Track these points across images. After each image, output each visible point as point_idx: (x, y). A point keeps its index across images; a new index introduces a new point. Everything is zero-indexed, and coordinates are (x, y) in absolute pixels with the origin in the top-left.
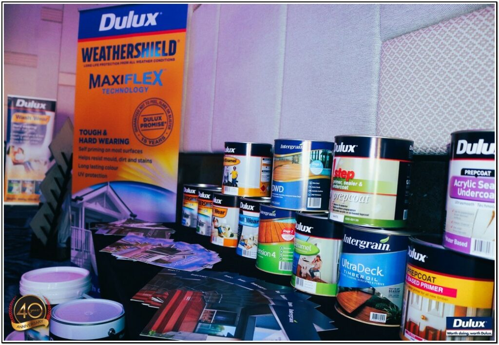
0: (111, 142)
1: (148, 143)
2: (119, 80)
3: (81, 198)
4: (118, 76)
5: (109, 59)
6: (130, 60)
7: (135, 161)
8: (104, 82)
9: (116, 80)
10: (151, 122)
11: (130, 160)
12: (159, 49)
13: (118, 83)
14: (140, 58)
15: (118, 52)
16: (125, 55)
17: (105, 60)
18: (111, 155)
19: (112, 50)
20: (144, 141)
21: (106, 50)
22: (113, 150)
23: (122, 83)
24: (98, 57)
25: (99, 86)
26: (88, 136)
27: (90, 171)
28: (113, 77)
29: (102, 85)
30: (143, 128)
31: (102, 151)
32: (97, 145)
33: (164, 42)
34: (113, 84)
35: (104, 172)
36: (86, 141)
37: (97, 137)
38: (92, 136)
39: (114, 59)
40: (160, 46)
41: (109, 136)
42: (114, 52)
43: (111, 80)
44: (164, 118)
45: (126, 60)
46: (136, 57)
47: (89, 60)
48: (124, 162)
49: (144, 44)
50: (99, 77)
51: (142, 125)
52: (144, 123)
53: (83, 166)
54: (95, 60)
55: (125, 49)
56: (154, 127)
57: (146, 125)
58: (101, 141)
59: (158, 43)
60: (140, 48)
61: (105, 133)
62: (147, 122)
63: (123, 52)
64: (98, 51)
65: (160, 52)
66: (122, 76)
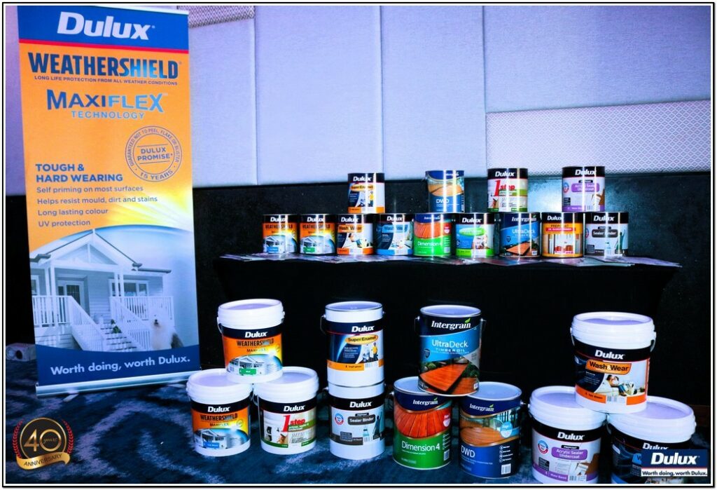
0: (93, 178)
1: (149, 178)
2: (99, 101)
3: (47, 257)
4: (96, 97)
5: (78, 72)
6: (113, 77)
7: (133, 200)
8: (72, 103)
9: (92, 101)
10: (152, 154)
11: (125, 200)
12: (155, 69)
13: (97, 105)
14: (129, 77)
15: (93, 67)
16: (105, 70)
17: (71, 72)
18: (94, 195)
19: (82, 62)
20: (144, 176)
21: (73, 61)
22: (97, 189)
23: (104, 105)
24: (59, 68)
25: (65, 106)
26: (51, 173)
27: (60, 218)
28: (88, 96)
29: (71, 106)
30: (141, 161)
31: (80, 191)
32: (70, 183)
33: (161, 63)
34: (88, 105)
35: (84, 218)
36: (48, 178)
37: (67, 173)
38: (59, 173)
39: (86, 73)
40: (156, 65)
41: (88, 171)
42: (86, 66)
43: (85, 101)
44: (169, 150)
45: (107, 77)
46: (121, 75)
47: (44, 70)
48: (118, 203)
49: (132, 61)
50: (63, 95)
51: (139, 158)
52: (142, 155)
53: (45, 213)
54: (53, 71)
55: (105, 63)
56: (156, 160)
57: (144, 158)
58: (75, 178)
59: (152, 62)
60: (127, 64)
61: (81, 168)
62: (146, 154)
63: (101, 66)
64: (60, 60)
65: (157, 72)
66: (103, 98)
